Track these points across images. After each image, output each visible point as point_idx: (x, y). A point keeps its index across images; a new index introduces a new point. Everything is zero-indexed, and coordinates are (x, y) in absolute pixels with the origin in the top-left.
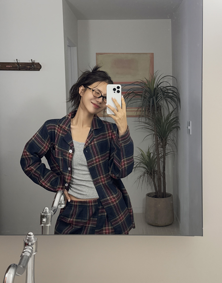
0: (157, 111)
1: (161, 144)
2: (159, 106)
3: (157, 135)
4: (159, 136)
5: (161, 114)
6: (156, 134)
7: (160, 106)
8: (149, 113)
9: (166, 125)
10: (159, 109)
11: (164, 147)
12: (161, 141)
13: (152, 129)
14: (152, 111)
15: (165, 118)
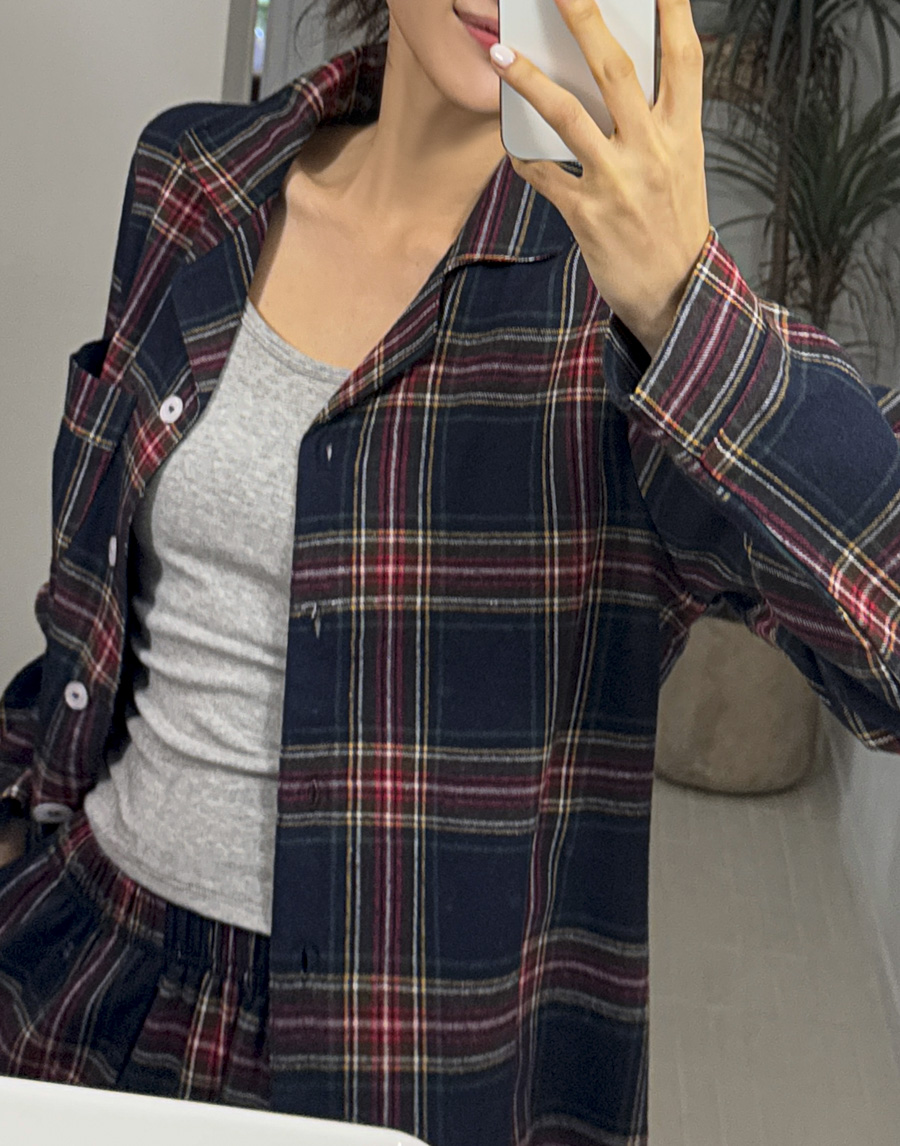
0: (808, 77)
1: (806, 284)
2: (830, 46)
3: (788, 226)
4: (801, 233)
5: (836, 96)
6: (783, 217)
7: (837, 46)
8: (760, 81)
9: (856, 170)
10: (827, 62)
11: (820, 307)
12: (808, 267)
13: (766, 184)
14: (782, 67)
15: (854, 123)
